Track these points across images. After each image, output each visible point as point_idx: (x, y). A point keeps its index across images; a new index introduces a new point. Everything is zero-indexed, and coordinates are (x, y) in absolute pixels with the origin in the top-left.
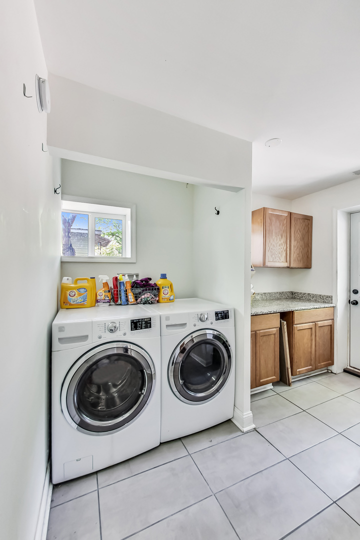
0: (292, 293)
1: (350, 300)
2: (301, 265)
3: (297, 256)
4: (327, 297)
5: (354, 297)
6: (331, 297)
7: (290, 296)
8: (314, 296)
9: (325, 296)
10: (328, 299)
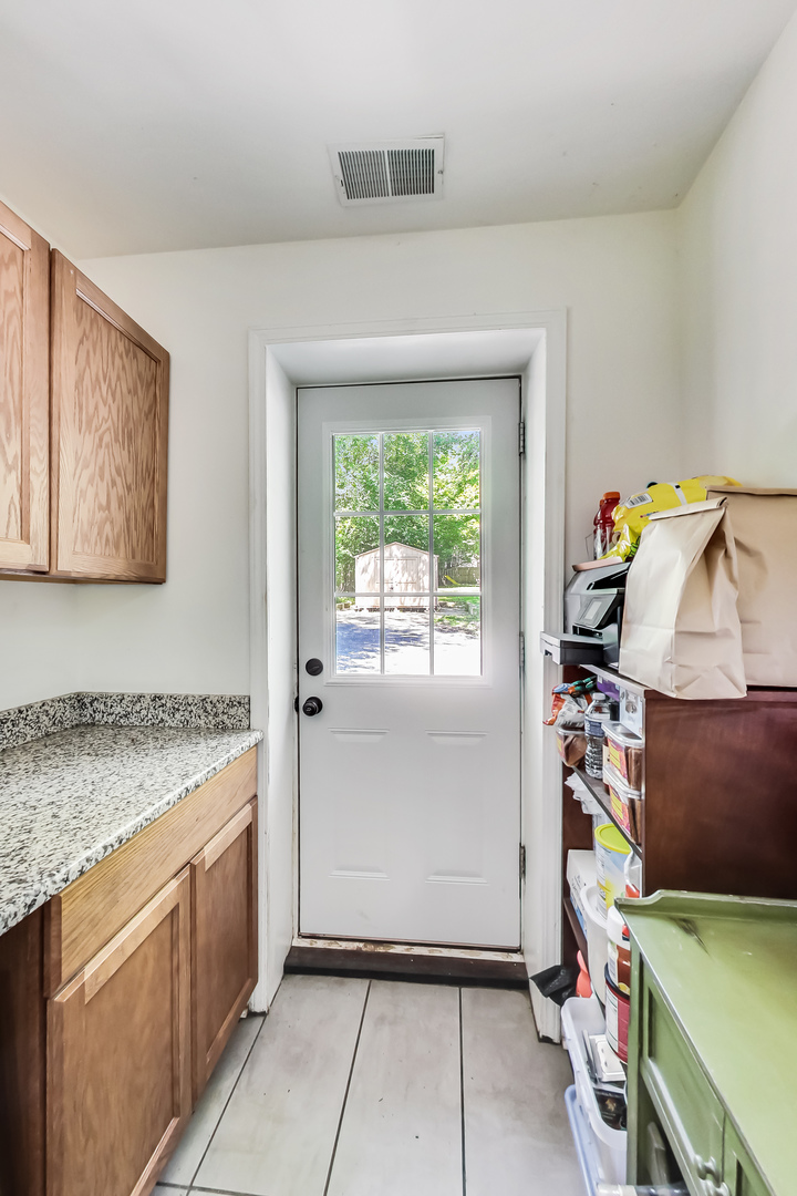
0: (80, 701)
1: (297, 700)
2: (117, 567)
3: (100, 516)
4: (231, 704)
5: (311, 687)
6: (244, 703)
7: (71, 716)
8: (178, 704)
9: (221, 700)
10: (232, 711)
